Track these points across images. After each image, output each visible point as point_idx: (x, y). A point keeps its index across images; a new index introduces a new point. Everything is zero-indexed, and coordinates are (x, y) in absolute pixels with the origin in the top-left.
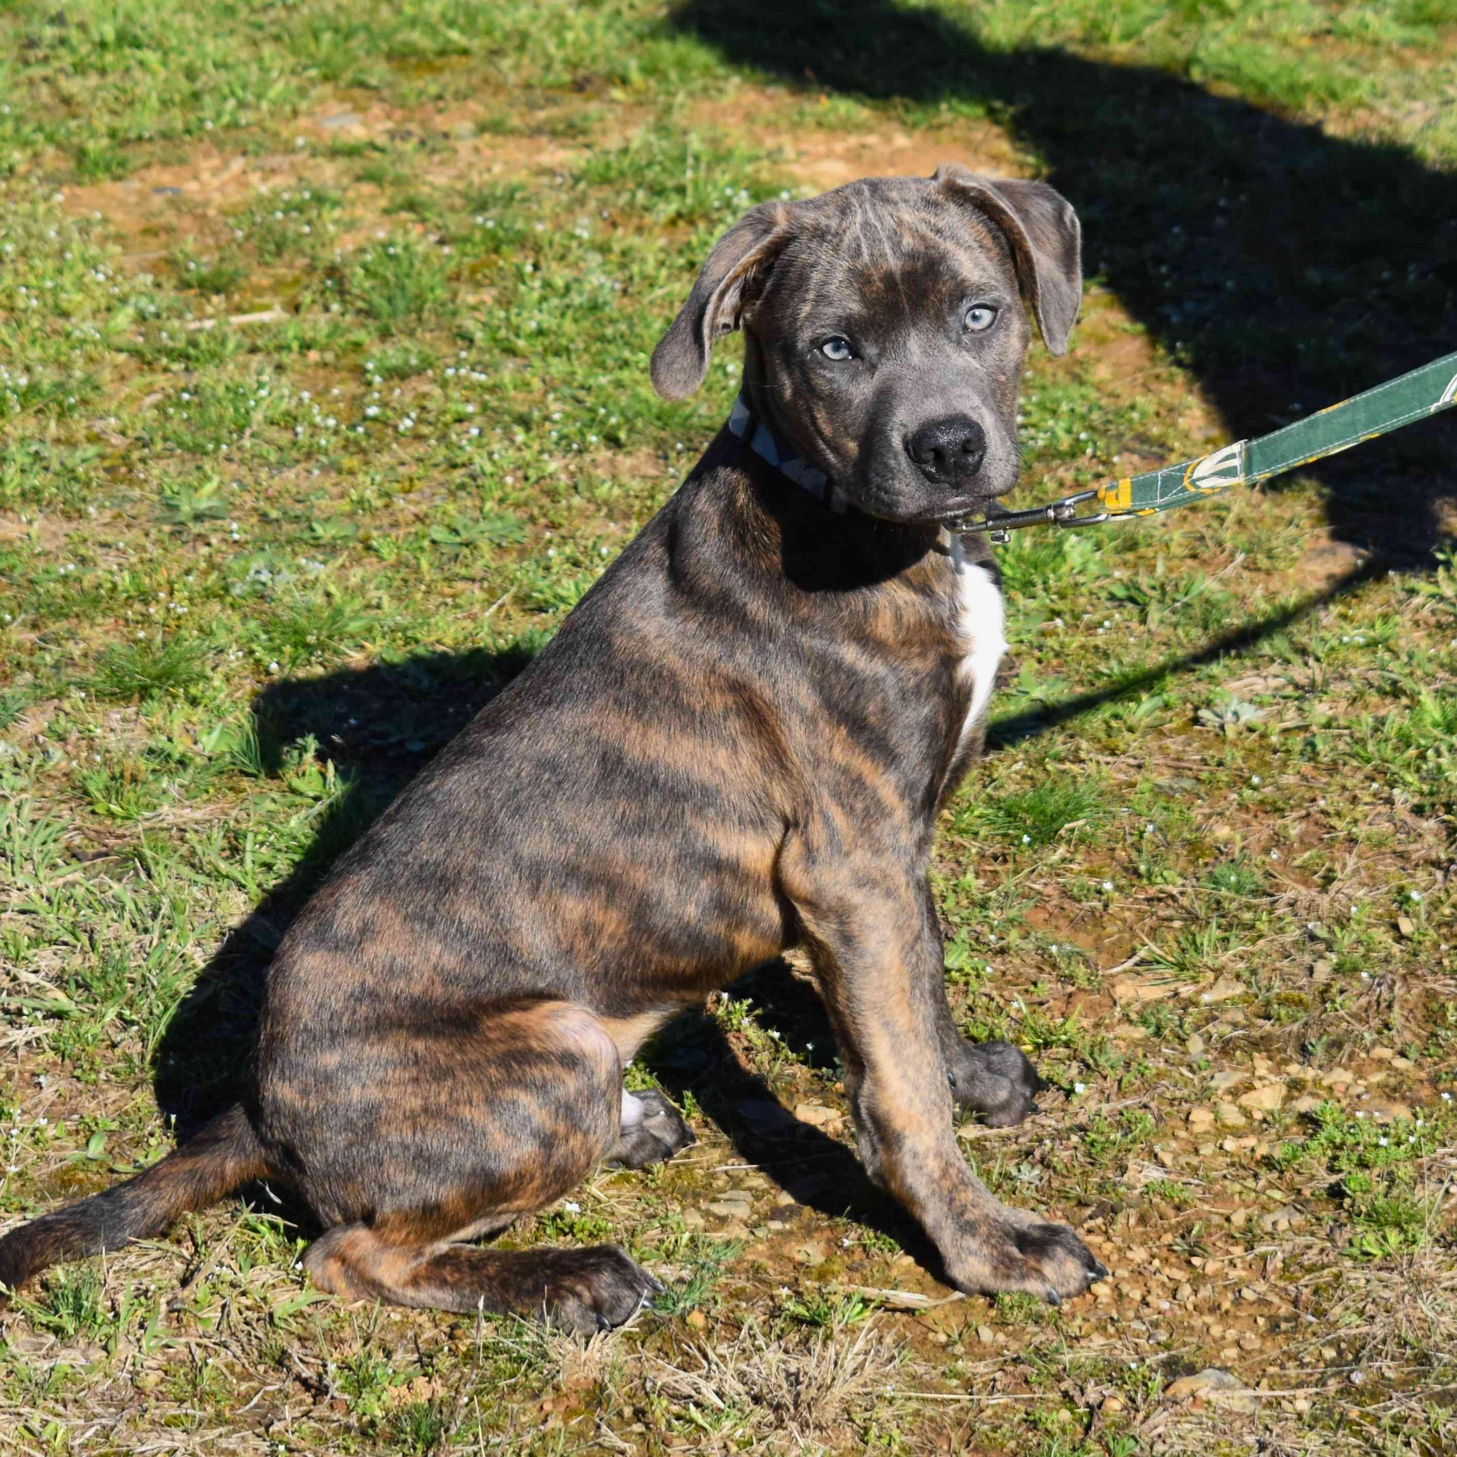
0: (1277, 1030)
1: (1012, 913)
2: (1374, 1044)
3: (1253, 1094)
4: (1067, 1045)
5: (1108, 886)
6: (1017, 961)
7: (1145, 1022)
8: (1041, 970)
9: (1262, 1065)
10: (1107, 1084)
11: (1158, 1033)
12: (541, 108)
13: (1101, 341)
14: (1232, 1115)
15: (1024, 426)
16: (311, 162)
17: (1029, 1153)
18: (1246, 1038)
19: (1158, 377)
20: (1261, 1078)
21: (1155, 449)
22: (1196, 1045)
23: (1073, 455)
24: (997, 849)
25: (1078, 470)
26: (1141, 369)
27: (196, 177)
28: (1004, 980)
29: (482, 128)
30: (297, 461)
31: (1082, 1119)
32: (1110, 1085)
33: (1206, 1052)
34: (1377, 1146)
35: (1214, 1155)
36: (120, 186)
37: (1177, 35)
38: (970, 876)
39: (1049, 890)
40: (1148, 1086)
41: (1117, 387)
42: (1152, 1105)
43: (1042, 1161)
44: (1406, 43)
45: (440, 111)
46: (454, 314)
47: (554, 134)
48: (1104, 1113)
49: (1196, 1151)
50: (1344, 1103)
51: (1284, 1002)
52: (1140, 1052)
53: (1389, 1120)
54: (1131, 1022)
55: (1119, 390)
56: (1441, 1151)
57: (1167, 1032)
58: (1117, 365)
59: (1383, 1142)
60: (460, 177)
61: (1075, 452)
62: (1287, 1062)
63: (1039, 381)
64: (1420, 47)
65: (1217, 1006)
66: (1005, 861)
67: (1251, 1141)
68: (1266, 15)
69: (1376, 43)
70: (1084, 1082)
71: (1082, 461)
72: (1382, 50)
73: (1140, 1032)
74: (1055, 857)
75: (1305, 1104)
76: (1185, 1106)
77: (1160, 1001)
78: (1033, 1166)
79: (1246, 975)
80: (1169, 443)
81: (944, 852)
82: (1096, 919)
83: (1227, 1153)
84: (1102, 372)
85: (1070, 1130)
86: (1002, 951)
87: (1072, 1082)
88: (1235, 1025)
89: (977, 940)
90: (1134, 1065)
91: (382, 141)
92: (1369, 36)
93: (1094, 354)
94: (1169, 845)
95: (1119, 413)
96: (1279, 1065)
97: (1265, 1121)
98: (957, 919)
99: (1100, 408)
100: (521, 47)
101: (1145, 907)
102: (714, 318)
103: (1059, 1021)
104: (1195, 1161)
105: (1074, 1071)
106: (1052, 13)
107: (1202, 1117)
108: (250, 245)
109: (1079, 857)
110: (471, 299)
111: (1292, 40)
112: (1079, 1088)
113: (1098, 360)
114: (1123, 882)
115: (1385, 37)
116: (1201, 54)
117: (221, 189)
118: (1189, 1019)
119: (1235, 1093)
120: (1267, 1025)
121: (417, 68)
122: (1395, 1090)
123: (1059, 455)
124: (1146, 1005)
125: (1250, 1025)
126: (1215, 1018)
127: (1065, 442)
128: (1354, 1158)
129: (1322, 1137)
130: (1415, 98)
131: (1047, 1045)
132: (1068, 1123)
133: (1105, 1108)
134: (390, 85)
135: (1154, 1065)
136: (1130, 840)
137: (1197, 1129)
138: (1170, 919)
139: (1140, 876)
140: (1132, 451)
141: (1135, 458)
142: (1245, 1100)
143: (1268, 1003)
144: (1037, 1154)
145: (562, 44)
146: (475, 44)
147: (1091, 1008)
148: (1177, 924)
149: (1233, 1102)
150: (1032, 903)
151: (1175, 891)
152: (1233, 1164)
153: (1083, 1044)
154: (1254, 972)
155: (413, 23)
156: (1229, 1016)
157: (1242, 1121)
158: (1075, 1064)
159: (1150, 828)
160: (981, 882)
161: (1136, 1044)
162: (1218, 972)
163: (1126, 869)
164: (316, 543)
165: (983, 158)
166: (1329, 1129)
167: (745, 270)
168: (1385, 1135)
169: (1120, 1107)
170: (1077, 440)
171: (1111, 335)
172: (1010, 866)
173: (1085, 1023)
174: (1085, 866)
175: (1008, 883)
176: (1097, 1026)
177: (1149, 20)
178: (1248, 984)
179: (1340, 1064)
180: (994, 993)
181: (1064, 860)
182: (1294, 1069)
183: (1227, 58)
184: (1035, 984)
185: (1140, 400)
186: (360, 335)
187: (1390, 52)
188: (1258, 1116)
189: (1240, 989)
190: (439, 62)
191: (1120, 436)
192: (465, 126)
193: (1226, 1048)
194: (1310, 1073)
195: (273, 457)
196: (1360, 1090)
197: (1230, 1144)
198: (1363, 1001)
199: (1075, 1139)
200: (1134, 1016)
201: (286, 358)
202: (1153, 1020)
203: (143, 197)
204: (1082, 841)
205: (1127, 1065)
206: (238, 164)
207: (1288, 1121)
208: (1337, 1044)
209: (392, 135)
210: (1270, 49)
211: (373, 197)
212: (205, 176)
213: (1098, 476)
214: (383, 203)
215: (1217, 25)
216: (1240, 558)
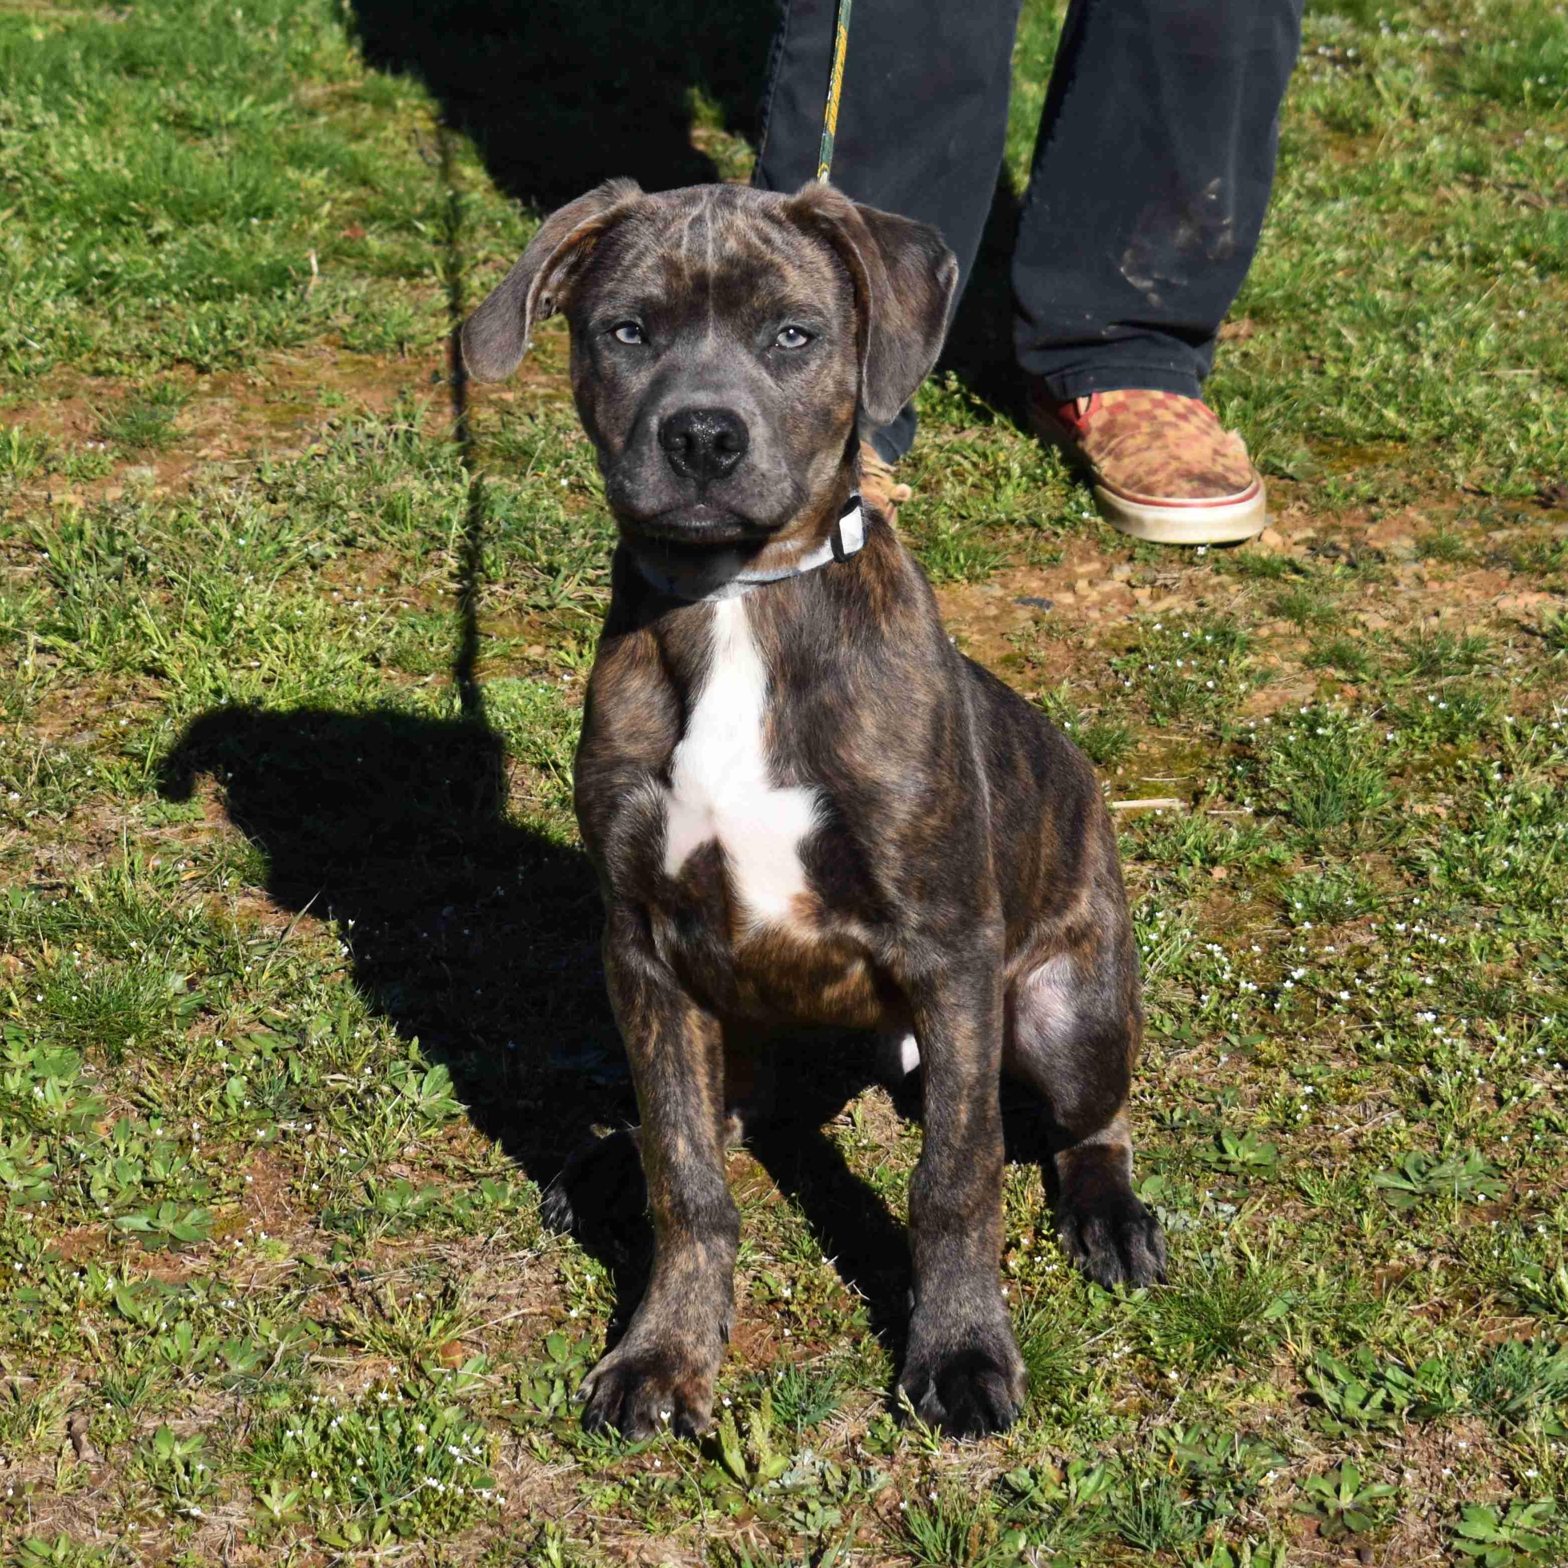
12: (1500, 527)
16: (1215, 580)
27: (1071, 588)
29: (1426, 549)
30: (1200, 1038)
36: (976, 588)
45: (1373, 519)
46: (1400, 830)
47: (1517, 567)
60: (1401, 621)
91: (1299, 554)
100: (1474, 439)
108: (1137, 697)
110: (1422, 810)
117: (1101, 606)
121: (1344, 453)
134: (1310, 475)
145: (1524, 439)
146: (1417, 429)
155: (1339, 390)
164: (1225, 1168)
186: (1279, 850)
190: (1371, 448)
192: (1403, 546)
195: (1168, 1028)
201: (1185, 876)
203: (1006, 610)
206: (1123, 572)
209: (1313, 546)
211: (1291, 638)
212: (1082, 585)
214: (1304, 648)
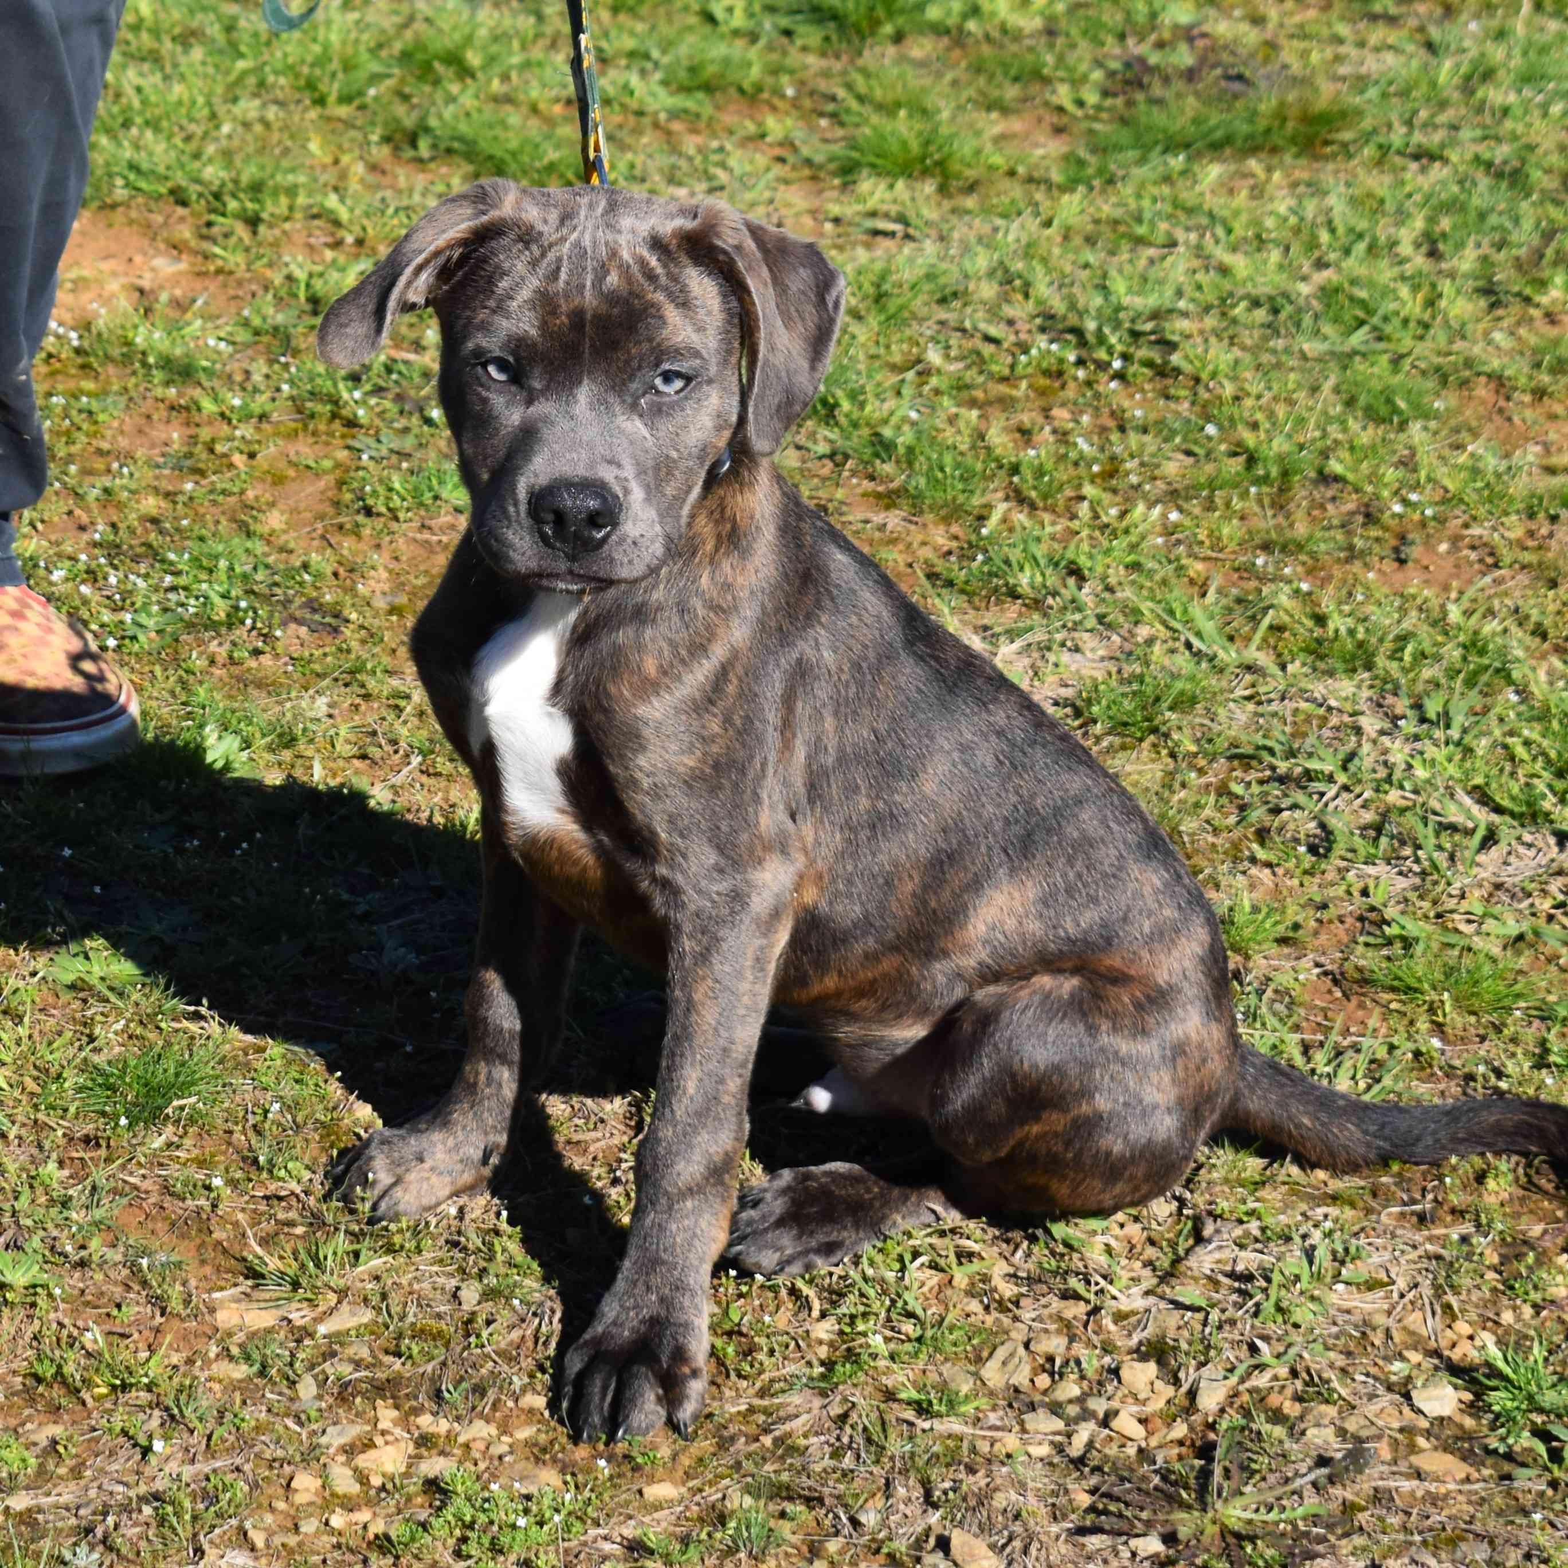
0: (408, 1370)
1: (98, 1214)
2: (524, 1390)
3: (372, 1454)
4: (149, 1388)
5: (217, 1182)
6: (99, 1277)
7: (248, 1358)
8: (128, 1288)
9: (387, 1415)
10: (194, 1440)
11: (262, 1373)
13: (278, 480)
14: (344, 1481)
15: (173, 588)
17: (89, 1531)
18: (371, 1381)
19: (341, 527)
20: (383, 1433)
21: (328, 620)
22: (307, 1389)
23: (230, 626)
24: (89, 1128)
25: (234, 644)
26: (321, 517)
28: (81, 1302)
31: (159, 1485)
32: (197, 1440)
33: (320, 1397)
34: (514, 1527)
35: (317, 1534)
37: (405, 98)
38: (52, 1166)
39: (146, 1185)
40: (244, 1442)
41: (290, 539)
42: (247, 1468)
43: (104, 1542)
44: (675, 114)
48: (185, 1478)
49: (296, 1527)
50: (482, 1466)
51: (419, 1333)
52: (238, 1398)
53: (533, 1490)
54: (231, 1358)
55: (292, 545)
56: (593, 1532)
57: (273, 1372)
58: (294, 511)
59: (522, 1522)
61: (233, 620)
62: (417, 1411)
63: (198, 530)
64: (692, 120)
65: (338, 1338)
66: (98, 1145)
67: (363, 1516)
68: (514, 75)
69: (640, 113)
70: (166, 1438)
71: (240, 633)
72: (646, 121)
73: (241, 1371)
74: (158, 1143)
75: (434, 1466)
76: (287, 1469)
77: (269, 1331)
78: (92, 1547)
79: (375, 1300)
80: (346, 613)
81: (23, 1132)
82: (202, 1223)
83: (332, 1532)
84: (275, 520)
85: (142, 1499)
86: (82, 1264)
87: (150, 1437)
88: (358, 1364)
89: (52, 1249)
90: (229, 1416)
92: (634, 105)
93: (268, 497)
94: (298, 1127)
95: (290, 573)
96: (407, 1415)
97: (383, 1488)
98: (29, 1222)
99: (267, 566)
101: (263, 1207)
102: (404, 292)
103: (144, 1355)
104: (292, 1540)
105: (155, 1423)
106: (259, 69)
107: (306, 1484)
109: (188, 1142)
111: (542, 106)
112: (158, 1445)
113: (272, 505)
114: (239, 1175)
115: (652, 105)
116: (433, 122)
118: (301, 1355)
119: (350, 1451)
120: (397, 1364)
122: (544, 1450)
123: (212, 625)
124: (252, 1335)
125: (377, 1364)
126: (333, 1354)
127: (220, 610)
128: (486, 1541)
129: (449, 1514)
130: (680, 184)
131: (125, 1387)
132: (143, 1489)
133: (188, 1472)
135: (253, 1415)
136: (252, 1120)
137: (300, 1499)
138: (291, 1224)
139: (260, 1169)
140: (299, 622)
141: (303, 631)
142: (362, 1461)
143: (400, 1336)
144: (99, 1532)
147: (185, 1337)
148: (300, 1230)
149: (348, 1463)
150: (125, 1201)
151: (298, 1190)
152: (338, 1546)
153: (167, 1388)
154: (384, 1296)
156: (350, 1351)
157: (355, 1488)
158: (157, 1413)
159: (276, 1106)
160: (66, 1173)
161: (234, 1386)
162: (342, 1294)
163: (244, 1159)
165: (162, 246)
166: (459, 1501)
167: (450, 247)
168: (526, 1511)
169: (207, 1469)
170: (237, 608)
171: (291, 473)
172: (103, 1152)
173: (175, 1359)
174: (195, 1152)
175: (99, 1175)
176: (190, 1362)
177: (375, 78)
178: (378, 1310)
179: (481, 1415)
180: (66, 1321)
181: (169, 1145)
182: (425, 1421)
183: (463, 128)
184: (119, 1306)
185: (315, 557)
187: (656, 125)
188: (376, 1481)
189: (367, 1316)
191: (287, 602)
193: (345, 1392)
194: (443, 1426)
196: (504, 1448)
197: (337, 1520)
198: (515, 1335)
199: (147, 1510)
200: (235, 1351)
202: (256, 1356)
204: (192, 1121)
205: (221, 1414)
207: (412, 1489)
208: (480, 1390)
210: (514, 119)
213: (257, 652)
215: (454, 88)
216: (416, 760)
